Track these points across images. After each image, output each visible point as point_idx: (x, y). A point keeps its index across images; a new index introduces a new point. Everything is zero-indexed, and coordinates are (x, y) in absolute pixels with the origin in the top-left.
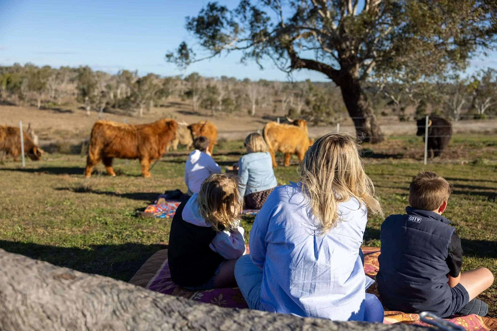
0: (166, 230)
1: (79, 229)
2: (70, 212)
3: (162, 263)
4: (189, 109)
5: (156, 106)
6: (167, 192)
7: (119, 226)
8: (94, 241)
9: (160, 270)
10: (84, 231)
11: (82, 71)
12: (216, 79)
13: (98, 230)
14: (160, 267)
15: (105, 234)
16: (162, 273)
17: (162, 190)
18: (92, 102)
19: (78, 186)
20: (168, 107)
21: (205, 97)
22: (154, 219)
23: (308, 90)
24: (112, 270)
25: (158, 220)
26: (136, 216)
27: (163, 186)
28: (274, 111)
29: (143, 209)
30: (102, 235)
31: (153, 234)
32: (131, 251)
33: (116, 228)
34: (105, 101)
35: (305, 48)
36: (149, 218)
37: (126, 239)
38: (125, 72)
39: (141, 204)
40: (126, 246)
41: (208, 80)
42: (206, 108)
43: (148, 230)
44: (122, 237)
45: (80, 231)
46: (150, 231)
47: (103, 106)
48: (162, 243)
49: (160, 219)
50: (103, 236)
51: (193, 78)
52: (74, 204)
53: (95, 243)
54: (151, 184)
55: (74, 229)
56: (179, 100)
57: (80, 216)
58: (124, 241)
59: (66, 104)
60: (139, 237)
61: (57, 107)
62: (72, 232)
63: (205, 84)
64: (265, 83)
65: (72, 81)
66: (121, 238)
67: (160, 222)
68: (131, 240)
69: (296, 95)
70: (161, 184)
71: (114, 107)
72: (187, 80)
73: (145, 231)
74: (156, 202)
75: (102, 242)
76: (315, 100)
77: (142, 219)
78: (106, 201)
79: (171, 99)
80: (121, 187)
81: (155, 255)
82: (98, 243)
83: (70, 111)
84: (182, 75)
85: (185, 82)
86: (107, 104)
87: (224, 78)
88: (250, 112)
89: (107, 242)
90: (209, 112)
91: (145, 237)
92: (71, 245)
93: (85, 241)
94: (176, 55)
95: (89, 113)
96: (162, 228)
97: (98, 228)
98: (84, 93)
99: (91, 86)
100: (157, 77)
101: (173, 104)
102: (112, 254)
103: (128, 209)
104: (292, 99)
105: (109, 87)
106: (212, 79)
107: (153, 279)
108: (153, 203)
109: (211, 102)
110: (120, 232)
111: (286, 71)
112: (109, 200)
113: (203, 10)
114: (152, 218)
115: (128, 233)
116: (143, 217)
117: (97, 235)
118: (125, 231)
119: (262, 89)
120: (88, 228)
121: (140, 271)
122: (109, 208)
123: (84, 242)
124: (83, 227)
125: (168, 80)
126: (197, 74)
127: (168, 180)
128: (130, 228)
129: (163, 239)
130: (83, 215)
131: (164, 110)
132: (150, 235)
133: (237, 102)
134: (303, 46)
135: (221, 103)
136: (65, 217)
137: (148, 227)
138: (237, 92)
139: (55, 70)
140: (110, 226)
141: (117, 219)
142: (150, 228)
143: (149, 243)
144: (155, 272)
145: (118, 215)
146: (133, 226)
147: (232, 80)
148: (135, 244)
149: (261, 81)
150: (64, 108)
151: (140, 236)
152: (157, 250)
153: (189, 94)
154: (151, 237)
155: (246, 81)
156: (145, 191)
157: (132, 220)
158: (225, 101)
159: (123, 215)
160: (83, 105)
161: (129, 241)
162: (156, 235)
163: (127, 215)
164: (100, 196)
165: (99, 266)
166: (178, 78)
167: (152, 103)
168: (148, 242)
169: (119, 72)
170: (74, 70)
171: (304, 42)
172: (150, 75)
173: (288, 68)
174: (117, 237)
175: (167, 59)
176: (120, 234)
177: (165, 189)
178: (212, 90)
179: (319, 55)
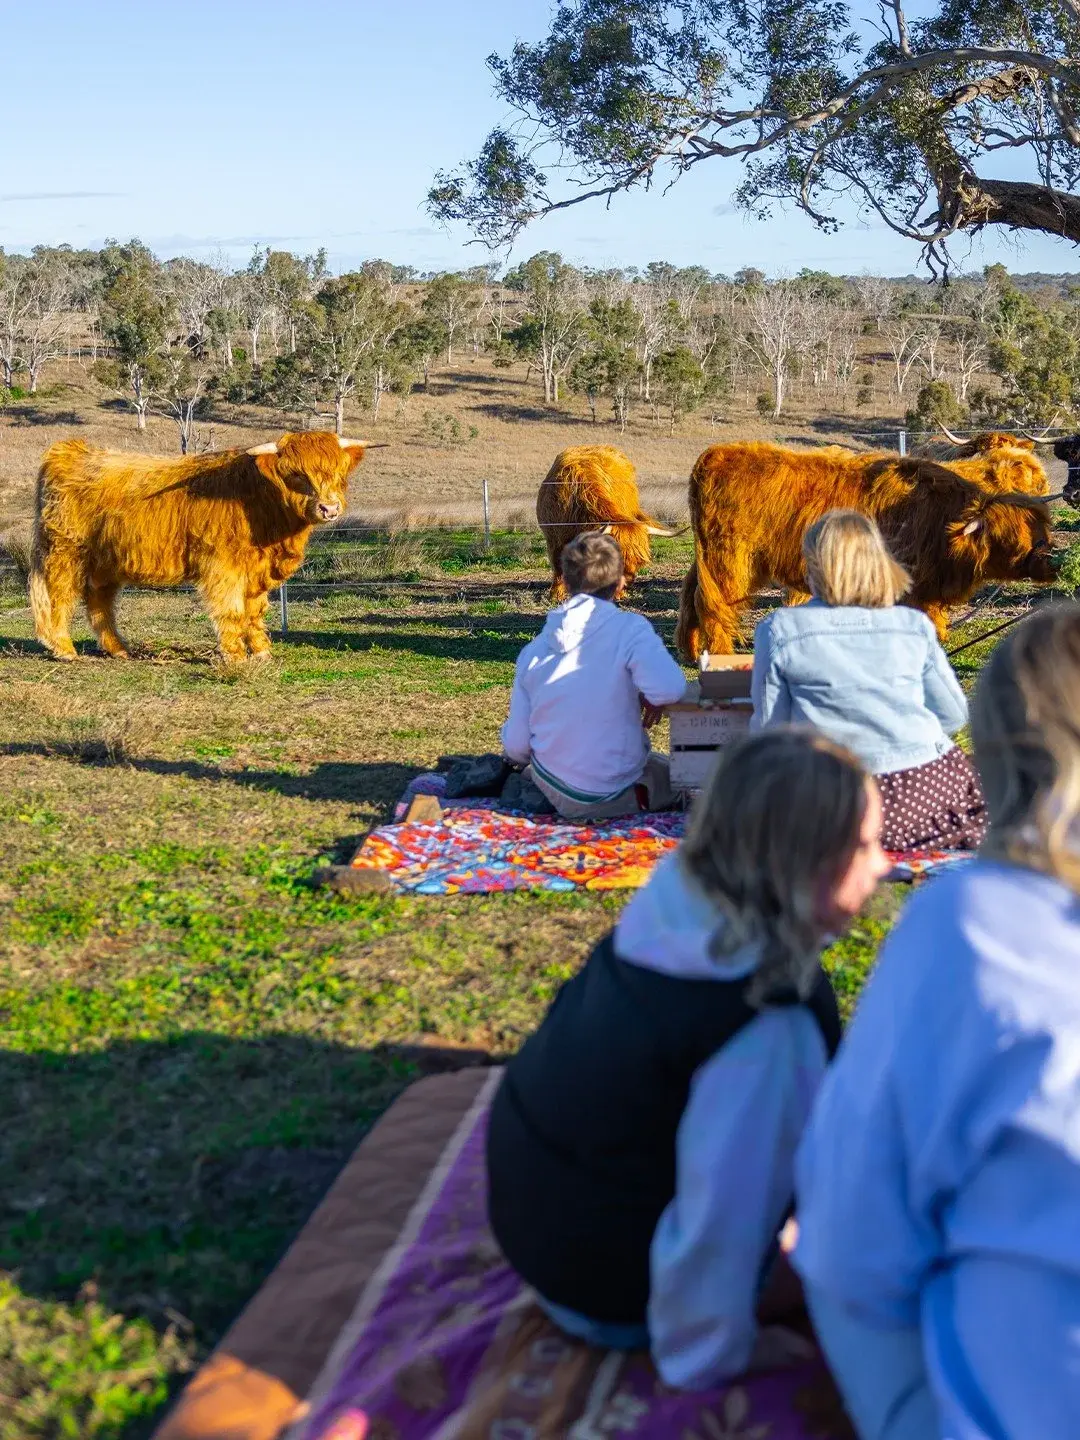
0: (445, 963)
1: (69, 949)
2: (36, 862)
3: (431, 1164)
4: (527, 398)
5: (396, 389)
6: (445, 764)
7: (240, 934)
8: (125, 1022)
9: (422, 1209)
10: (91, 963)
11: (117, 262)
12: (628, 278)
13: (148, 958)
14: (421, 1184)
15: (176, 983)
16: (435, 1227)
17: (424, 753)
18: (154, 381)
19: (84, 735)
20: (443, 390)
21: (587, 350)
22: (392, 905)
23: (996, 311)
24: (196, 1195)
25: (408, 907)
26: (314, 884)
27: (429, 732)
28: (863, 398)
29: (346, 850)
30: (164, 987)
31: (387, 984)
32: (289, 1082)
33: (228, 949)
34: (202, 373)
35: (993, 140)
36: (372, 894)
37: (270, 1014)
38: (279, 260)
39: (338, 819)
40: (268, 1055)
41: (595, 280)
42: (591, 390)
43: (365, 961)
44: (250, 998)
45: (71, 961)
46: (375, 969)
47: (197, 392)
48: (428, 1040)
49: (420, 899)
50: (169, 994)
51: (539, 275)
52: (63, 820)
53: (131, 1032)
54: (378, 724)
55: (45, 954)
56: (484, 364)
57: (80, 881)
58: (257, 1023)
59: (56, 391)
60: (326, 1004)
61: (24, 403)
62: (39, 965)
63: (585, 295)
64: (822, 288)
65: (79, 301)
66: (244, 1004)
67: (420, 919)
68: (291, 1020)
69: (951, 332)
70: (423, 722)
71: (234, 396)
72: (514, 283)
73: (354, 967)
74: (401, 808)
75: (160, 1028)
76: (1028, 350)
77: (342, 900)
78: (192, 805)
79: (454, 360)
80: (258, 736)
81: (395, 1112)
82: (145, 1034)
83: (71, 419)
84: (496, 266)
85: (506, 294)
86: (212, 385)
87: (660, 272)
88: (764, 404)
89: (184, 1025)
90: (603, 409)
91: (354, 1003)
92: (28, 1040)
93: (89, 1021)
94: (471, 189)
95: (142, 421)
96: (428, 949)
97: (152, 949)
98: (126, 346)
99: (153, 318)
100: (400, 274)
101: (461, 380)
102: (200, 1099)
103: (283, 845)
104: (933, 347)
105: (217, 320)
106: (614, 275)
107: (392, 1264)
108: (389, 818)
109: (612, 366)
110: (245, 974)
111: (918, 237)
112: (204, 801)
113: (566, 16)
114: (382, 896)
115: (276, 977)
116: (345, 891)
117: (140, 988)
118: (263, 967)
119: (810, 311)
120: (106, 946)
121: (329, 1208)
122: (202, 839)
123: (81, 1024)
124: (87, 941)
125: (441, 288)
126: (555, 258)
127: (451, 704)
128: (287, 948)
129: (435, 1016)
130: (90, 878)
131: (426, 402)
132: (375, 988)
133: (711, 365)
134: (988, 132)
135: (649, 370)
136: (17, 888)
137: (364, 947)
138: (712, 325)
139: (16, 259)
140: (203, 935)
141: (236, 900)
142: (376, 951)
143: (369, 1040)
144: (396, 1218)
145: (239, 878)
146: (301, 935)
147: (695, 276)
148: (305, 1045)
149: (806, 277)
150: (52, 407)
151: (333, 998)
152: (406, 1081)
153: (524, 337)
154: (382, 1000)
155: (749, 279)
156: (355, 758)
157: (301, 907)
158: (665, 362)
159: (261, 881)
160: (119, 394)
161: (280, 1026)
162: (401, 992)
163: (274, 880)
164: (167, 783)
165: (137, 1167)
166: (479, 276)
167: (381, 378)
168: (368, 1035)
169: (256, 260)
170: (90, 261)
171: (991, 115)
172: (373, 269)
173: (928, 222)
174: (229, 998)
175: (436, 207)
176: (240, 987)
177: (440, 747)
178: (613, 318)
179: (1056, 169)
